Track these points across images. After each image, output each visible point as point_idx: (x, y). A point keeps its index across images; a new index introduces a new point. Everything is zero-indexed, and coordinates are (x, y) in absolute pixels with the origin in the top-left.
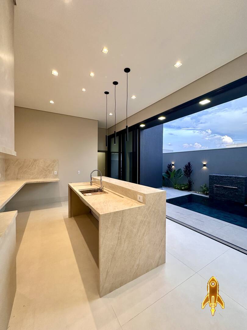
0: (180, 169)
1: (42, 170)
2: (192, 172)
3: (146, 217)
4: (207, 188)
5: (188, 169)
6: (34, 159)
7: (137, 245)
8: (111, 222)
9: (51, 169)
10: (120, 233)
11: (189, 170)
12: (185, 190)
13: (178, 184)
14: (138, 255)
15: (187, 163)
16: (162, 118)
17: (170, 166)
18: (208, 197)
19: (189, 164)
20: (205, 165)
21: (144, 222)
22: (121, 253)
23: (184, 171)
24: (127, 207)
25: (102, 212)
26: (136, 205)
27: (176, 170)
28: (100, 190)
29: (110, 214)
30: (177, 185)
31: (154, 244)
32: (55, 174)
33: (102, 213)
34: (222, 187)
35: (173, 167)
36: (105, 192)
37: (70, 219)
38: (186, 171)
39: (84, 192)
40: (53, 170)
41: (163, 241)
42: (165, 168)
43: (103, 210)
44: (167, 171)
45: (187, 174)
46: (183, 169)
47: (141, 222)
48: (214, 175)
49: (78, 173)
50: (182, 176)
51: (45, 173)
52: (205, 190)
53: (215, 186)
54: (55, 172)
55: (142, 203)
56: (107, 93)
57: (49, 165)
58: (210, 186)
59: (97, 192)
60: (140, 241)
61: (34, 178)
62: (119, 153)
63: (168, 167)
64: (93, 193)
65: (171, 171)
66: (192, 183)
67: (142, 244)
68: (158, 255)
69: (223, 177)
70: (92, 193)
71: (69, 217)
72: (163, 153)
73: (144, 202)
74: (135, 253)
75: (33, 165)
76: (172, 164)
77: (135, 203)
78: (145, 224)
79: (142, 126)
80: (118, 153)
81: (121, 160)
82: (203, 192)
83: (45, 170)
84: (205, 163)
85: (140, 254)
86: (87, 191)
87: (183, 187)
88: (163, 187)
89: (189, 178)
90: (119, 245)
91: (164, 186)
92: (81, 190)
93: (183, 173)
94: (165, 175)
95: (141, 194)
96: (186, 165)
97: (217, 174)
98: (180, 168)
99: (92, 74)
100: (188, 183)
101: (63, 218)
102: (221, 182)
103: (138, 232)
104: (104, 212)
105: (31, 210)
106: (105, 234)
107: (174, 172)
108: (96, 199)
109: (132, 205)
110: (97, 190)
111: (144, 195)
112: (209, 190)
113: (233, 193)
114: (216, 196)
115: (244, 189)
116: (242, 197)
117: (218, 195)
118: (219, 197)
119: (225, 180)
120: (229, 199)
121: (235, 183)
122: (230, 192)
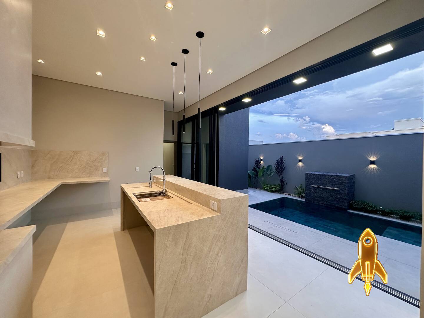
0: (269, 166)
1: (85, 166)
2: (285, 169)
3: (221, 230)
4: (303, 189)
5: (280, 166)
6: (74, 151)
7: (208, 269)
8: (172, 239)
9: (99, 165)
10: (185, 253)
11: (281, 168)
12: (276, 192)
13: (268, 185)
14: (210, 281)
15: (279, 159)
16: (247, 100)
17: (258, 162)
18: (305, 201)
19: (282, 159)
20: (300, 161)
21: (218, 237)
22: (185, 281)
23: (275, 168)
24: (195, 218)
25: (158, 226)
26: (207, 214)
27: (266, 167)
28: (162, 194)
29: (171, 228)
30: (266, 186)
31: (232, 265)
32: (104, 171)
33: (159, 228)
34: (321, 188)
35: (262, 162)
36: (169, 197)
37: (123, 232)
38: (278, 168)
39: (139, 197)
40: (101, 166)
41: (244, 261)
42: (251, 164)
43: (161, 223)
44: (254, 168)
45: (279, 172)
46: (274, 165)
47: (214, 237)
48: (311, 173)
49: (137, 170)
50: (273, 174)
51: (90, 169)
52: (301, 192)
53: (313, 187)
54: (104, 169)
55: (216, 211)
56: (174, 64)
57: (96, 160)
58: (306, 187)
59: (159, 196)
60: (212, 264)
61: (74, 177)
62: (193, 143)
63: (256, 163)
64: (152, 198)
65: (259, 168)
66: (285, 183)
67: (216, 267)
68: (237, 280)
69: (323, 175)
70: (150, 198)
71: (121, 231)
72: (249, 145)
73: (218, 210)
74: (206, 280)
75: (72, 160)
76: (260, 160)
77: (207, 212)
78: (220, 240)
79: (222, 109)
80: (191, 145)
81: (195, 153)
82: (299, 194)
83: (90, 167)
84: (300, 158)
85: (212, 280)
86: (146, 194)
87: (273, 187)
88: (248, 188)
89: (281, 176)
90: (184, 270)
91: (250, 187)
92: (137, 194)
93: (274, 170)
94: (250, 172)
95: (215, 199)
96: (277, 161)
97: (314, 172)
98: (270, 164)
99: (153, 38)
100: (280, 184)
101: (112, 232)
102: (319, 182)
103: (210, 251)
104: (162, 225)
105: (67, 221)
106: (163, 256)
107: (263, 169)
108: (155, 207)
109: (202, 215)
110: (159, 193)
111: (219, 201)
112: (305, 192)
113: (334, 195)
114: (314, 199)
115: (347, 191)
116: (345, 201)
117: (317, 198)
118: (317, 200)
119: (325, 180)
120: (329, 203)
121: (337, 183)
122: (331, 195)
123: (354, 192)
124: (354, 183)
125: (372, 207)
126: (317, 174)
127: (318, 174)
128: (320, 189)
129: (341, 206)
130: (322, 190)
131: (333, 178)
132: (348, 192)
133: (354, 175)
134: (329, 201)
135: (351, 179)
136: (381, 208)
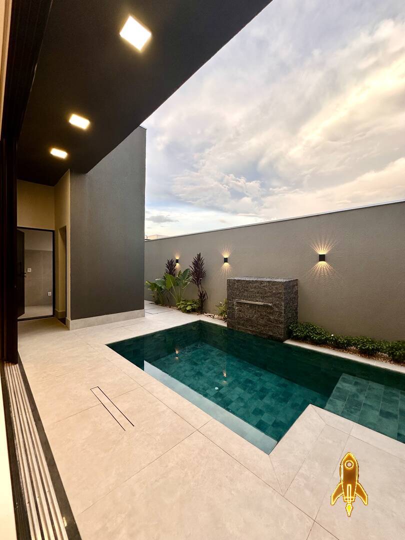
5: (199, 272)
12: (192, 312)
15: (196, 257)
17: (173, 265)
18: (226, 326)
19: (199, 257)
20: (226, 260)
27: (182, 272)
30: (180, 302)
35: (177, 264)
46: (190, 269)
48: (235, 278)
53: (237, 302)
58: (228, 303)
65: (174, 275)
66: (206, 297)
69: (249, 282)
76: (175, 261)
84: (226, 255)
87: (188, 305)
89: (200, 287)
94: (159, 281)
98: (187, 268)
100: (199, 298)
102: (246, 293)
107: (179, 275)
112: (227, 311)
113: (265, 315)
114: (239, 324)
115: (283, 308)
116: (280, 325)
117: (242, 322)
118: (243, 325)
119: (253, 290)
120: (259, 329)
121: (269, 294)
122: (261, 315)
123: (296, 309)
124: (297, 292)
125: (320, 334)
126: (242, 281)
127: (244, 281)
128: (246, 305)
129: (275, 335)
130: (249, 306)
131: (264, 287)
132: (284, 310)
133: (297, 280)
134: (259, 326)
135: (292, 287)
136: (332, 335)
